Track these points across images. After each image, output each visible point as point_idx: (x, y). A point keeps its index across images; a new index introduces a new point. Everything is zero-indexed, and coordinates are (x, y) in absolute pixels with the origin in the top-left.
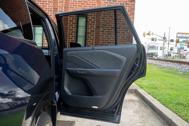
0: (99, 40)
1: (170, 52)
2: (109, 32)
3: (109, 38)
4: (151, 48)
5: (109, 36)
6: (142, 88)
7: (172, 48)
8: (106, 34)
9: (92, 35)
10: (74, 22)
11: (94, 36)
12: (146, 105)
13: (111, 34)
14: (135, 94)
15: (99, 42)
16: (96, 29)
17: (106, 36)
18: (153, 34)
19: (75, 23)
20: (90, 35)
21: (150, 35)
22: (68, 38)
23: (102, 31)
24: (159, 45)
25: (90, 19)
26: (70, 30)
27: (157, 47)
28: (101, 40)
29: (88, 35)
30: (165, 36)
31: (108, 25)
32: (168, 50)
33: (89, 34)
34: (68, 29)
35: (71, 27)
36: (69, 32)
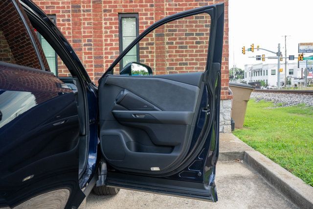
0: (164, 61)
1: (288, 77)
2: (182, 43)
3: (183, 56)
4: (256, 72)
5: (182, 52)
6: (255, 148)
7: (292, 71)
8: (176, 47)
9: (151, 52)
10: (114, 29)
11: (154, 54)
12: (271, 188)
13: (186, 47)
14: (242, 161)
15: (164, 65)
16: (157, 39)
17: (177, 52)
18: (258, 48)
19: (116, 32)
20: (145, 53)
21: (253, 51)
22: (104, 60)
23: (168, 43)
24: (269, 66)
25: (144, 20)
26: (106, 45)
27: (265, 71)
28: (167, 60)
29: (143, 53)
30: (279, 51)
31: (179, 31)
32: (286, 74)
33: (145, 51)
34: (104, 43)
35: (109, 39)
36: (106, 49)
